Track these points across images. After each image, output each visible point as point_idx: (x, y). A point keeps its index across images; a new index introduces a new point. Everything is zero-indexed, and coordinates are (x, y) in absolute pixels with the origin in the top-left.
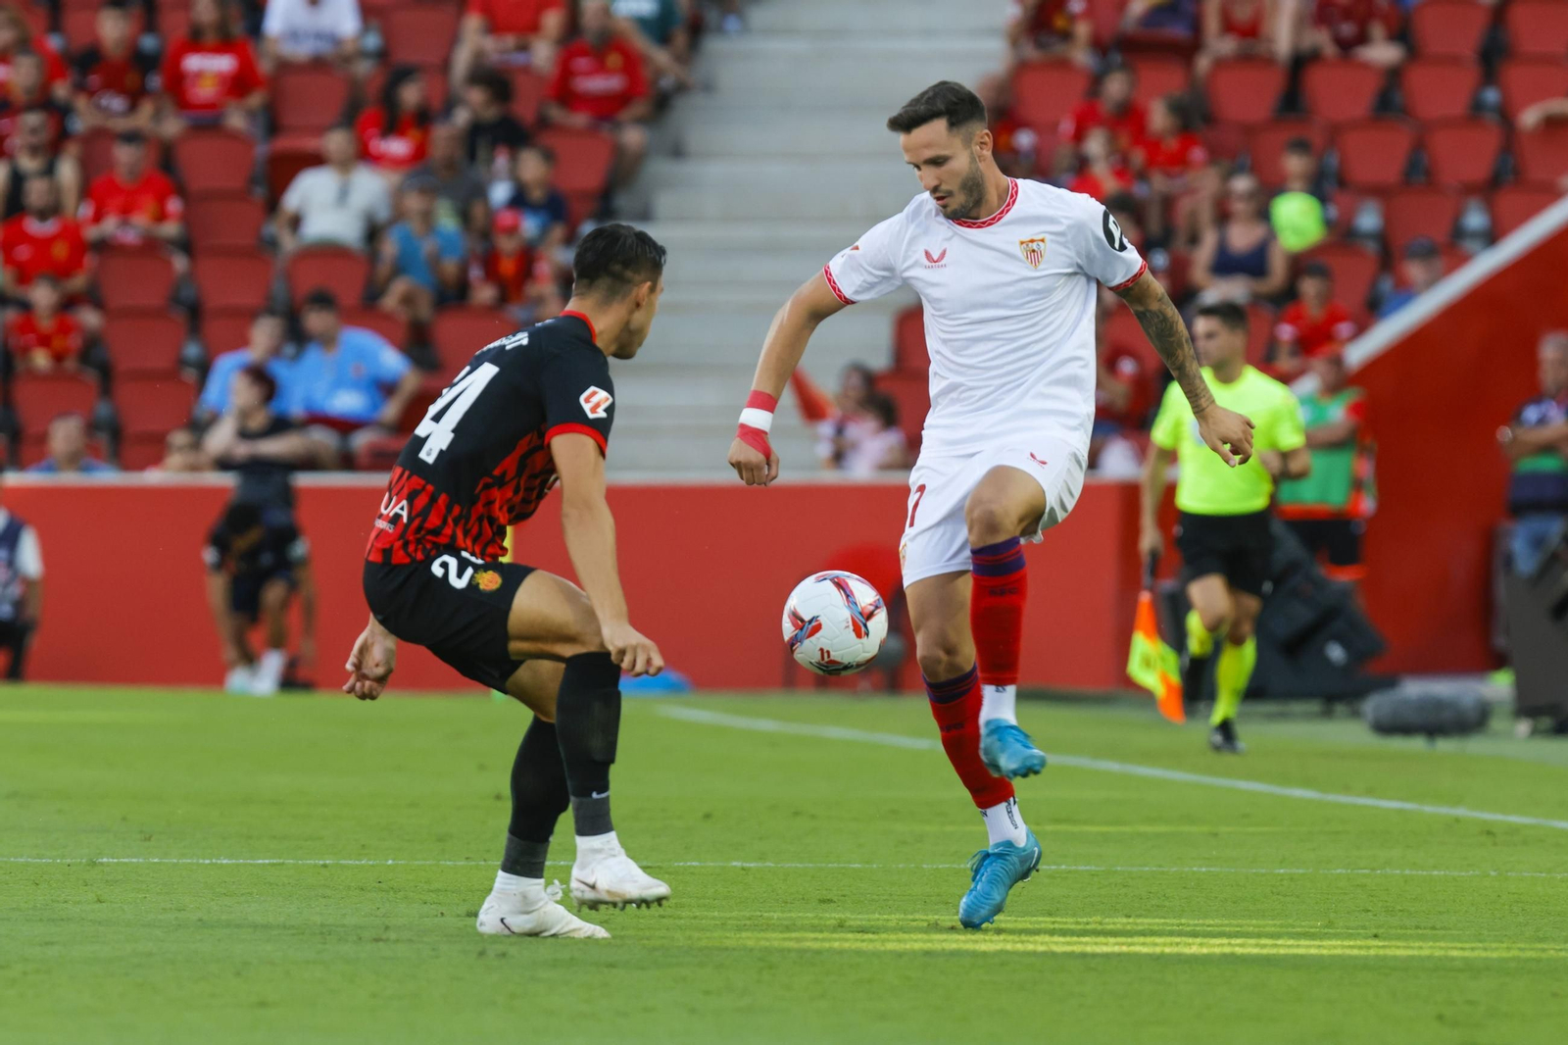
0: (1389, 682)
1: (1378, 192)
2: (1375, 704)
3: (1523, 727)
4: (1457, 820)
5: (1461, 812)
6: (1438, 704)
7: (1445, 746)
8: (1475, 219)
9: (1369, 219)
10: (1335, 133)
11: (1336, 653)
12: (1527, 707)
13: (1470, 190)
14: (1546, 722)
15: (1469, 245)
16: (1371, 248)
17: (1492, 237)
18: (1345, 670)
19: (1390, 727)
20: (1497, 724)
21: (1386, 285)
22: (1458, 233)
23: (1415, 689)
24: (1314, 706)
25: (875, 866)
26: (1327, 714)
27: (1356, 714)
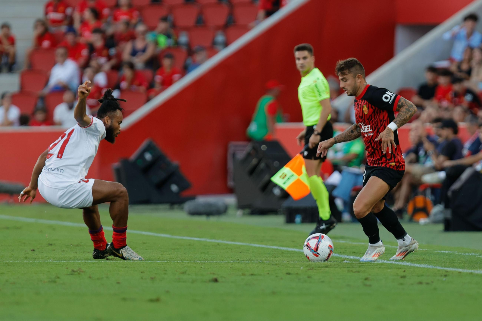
0: (193, 198)
1: (187, 29)
2: (188, 205)
3: (239, 212)
4: (218, 244)
5: (220, 241)
6: (210, 205)
7: (213, 219)
8: (220, 38)
9: (183, 39)
10: (172, 9)
11: (174, 188)
12: (241, 206)
13: (218, 28)
14: (247, 211)
15: (219, 47)
16: (184, 49)
17: (226, 44)
18: (178, 194)
19: (195, 213)
20: (231, 211)
21: (189, 61)
22: (214, 43)
23: (202, 200)
24: (167, 206)
25: (18, 261)
26: (172, 208)
27: (182, 209)
